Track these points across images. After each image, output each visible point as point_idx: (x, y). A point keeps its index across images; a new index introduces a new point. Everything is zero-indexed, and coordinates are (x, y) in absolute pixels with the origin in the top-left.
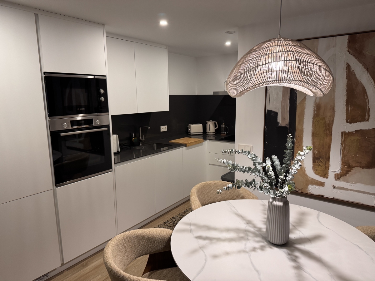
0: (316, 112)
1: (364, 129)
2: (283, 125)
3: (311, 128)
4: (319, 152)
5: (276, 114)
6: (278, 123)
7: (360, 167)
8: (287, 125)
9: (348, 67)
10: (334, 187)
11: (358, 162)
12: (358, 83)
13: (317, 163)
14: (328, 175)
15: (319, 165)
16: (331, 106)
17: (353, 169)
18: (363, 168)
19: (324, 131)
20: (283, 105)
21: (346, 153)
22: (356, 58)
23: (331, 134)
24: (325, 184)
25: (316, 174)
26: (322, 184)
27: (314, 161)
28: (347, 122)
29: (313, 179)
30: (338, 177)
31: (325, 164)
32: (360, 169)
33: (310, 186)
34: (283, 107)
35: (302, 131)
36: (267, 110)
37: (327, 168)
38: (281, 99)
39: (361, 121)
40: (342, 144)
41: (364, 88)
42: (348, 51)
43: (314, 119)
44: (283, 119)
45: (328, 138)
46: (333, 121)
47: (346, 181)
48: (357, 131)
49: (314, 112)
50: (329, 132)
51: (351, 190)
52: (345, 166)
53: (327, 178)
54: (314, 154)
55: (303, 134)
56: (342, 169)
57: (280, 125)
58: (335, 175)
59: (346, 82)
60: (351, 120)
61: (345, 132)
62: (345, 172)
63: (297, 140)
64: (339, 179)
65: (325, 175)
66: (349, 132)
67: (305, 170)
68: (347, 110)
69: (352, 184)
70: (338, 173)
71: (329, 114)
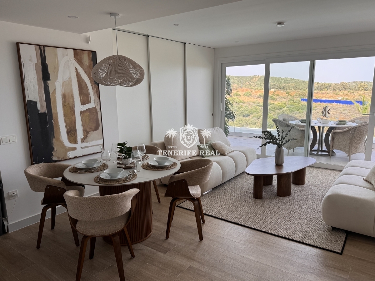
0: (63, 100)
1: (89, 108)
2: (43, 112)
3: (63, 111)
4: (70, 127)
5: (36, 103)
6: (38, 111)
7: (92, 131)
8: (46, 111)
9: (76, 70)
10: (82, 148)
11: (91, 128)
12: (83, 81)
13: (70, 135)
14: (77, 142)
15: (72, 136)
16: (71, 95)
17: (89, 133)
18: (93, 131)
19: (70, 112)
20: (40, 95)
21: (84, 124)
22: (79, 65)
23: (75, 114)
24: (77, 148)
25: (71, 143)
26: (75, 149)
27: (68, 135)
28: (81, 104)
29: (69, 147)
30: (83, 141)
31: (75, 134)
32: (92, 132)
33: (68, 153)
34: (40, 97)
35: (57, 114)
36: (28, 100)
37: (76, 137)
38: (38, 91)
39: (87, 104)
40: (81, 119)
41: (86, 83)
42: (75, 60)
43: (63, 104)
44: (42, 106)
45: (73, 117)
46: (74, 105)
47: (87, 142)
48: (87, 110)
49: (62, 100)
50: (73, 112)
51: (90, 146)
52: (85, 132)
53: (77, 143)
54: (67, 129)
55: (58, 117)
56: (84, 135)
57: (40, 112)
58: (81, 140)
59: (77, 80)
60: (83, 103)
61: (81, 111)
62: (86, 136)
63: (54, 121)
64: (83, 142)
65: (75, 142)
66: (83, 111)
67: (63, 143)
68: (80, 97)
69: (90, 143)
70: (83, 138)
71: (71, 100)
